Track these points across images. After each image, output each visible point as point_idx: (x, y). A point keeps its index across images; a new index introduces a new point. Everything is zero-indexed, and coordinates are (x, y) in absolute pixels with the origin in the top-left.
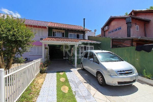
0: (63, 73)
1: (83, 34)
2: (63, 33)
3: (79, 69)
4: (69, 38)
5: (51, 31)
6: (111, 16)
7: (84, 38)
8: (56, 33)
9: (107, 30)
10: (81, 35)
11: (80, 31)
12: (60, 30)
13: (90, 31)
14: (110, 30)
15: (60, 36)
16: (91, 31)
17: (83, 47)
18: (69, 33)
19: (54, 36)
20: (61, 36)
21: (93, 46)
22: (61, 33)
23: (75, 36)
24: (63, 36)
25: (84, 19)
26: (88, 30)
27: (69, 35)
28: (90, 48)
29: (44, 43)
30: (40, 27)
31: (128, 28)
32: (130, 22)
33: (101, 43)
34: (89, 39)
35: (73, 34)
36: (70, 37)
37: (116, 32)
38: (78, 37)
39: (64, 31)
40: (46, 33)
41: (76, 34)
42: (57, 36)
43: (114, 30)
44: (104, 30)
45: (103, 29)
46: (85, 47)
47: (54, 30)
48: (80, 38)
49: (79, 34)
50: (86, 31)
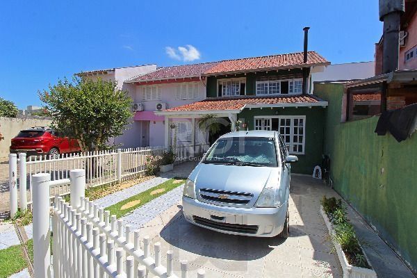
1: (302, 80)
2: (243, 85)
4: (257, 95)
7: (304, 90)
8: (224, 86)
9: (401, 49)
10: (295, 82)
12: (234, 79)
13: (327, 64)
14: (410, 46)
15: (235, 93)
17: (269, 120)
18: (257, 83)
19: (220, 95)
20: (238, 93)
21: (304, 117)
22: (238, 86)
23: (274, 88)
24: (242, 93)
25: (306, 29)
27: (257, 87)
33: (326, 103)
35: (268, 82)
36: (259, 93)
38: (285, 88)
39: (243, 80)
41: (279, 81)
42: (226, 95)
47: (222, 82)
48: (291, 91)
49: (290, 81)
50: (312, 68)
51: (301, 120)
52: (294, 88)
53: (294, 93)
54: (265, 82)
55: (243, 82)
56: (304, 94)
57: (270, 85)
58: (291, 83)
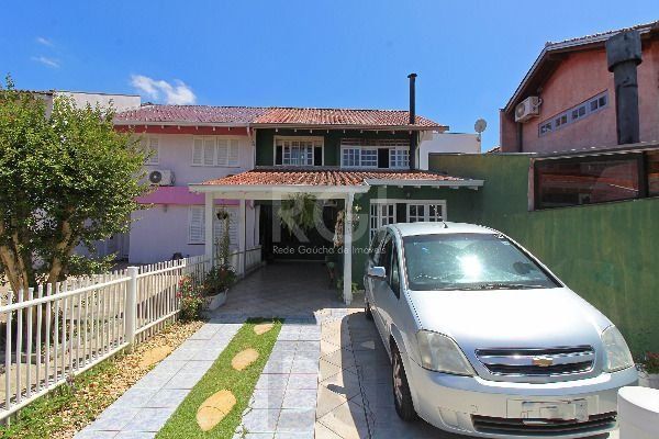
0: (271, 325)
1: (408, 148)
2: (318, 151)
3: (355, 310)
4: (342, 166)
5: (269, 146)
6: (548, 45)
7: (412, 163)
8: (287, 149)
9: (532, 118)
10: (398, 151)
11: (390, 132)
12: (305, 139)
13: (441, 129)
14: (546, 116)
15: (306, 162)
16: (447, 128)
17: (391, 207)
18: (343, 148)
19: (279, 161)
20: (310, 162)
21: (443, 203)
22: (310, 149)
23: (369, 158)
24: (318, 162)
25: (413, 77)
26: (432, 128)
27: (342, 154)
28: (427, 211)
29: (213, 193)
30: (222, 131)
31: (621, 90)
32: (628, 61)
33: (480, 183)
34: (432, 170)
35: (360, 148)
36: (346, 164)
37: (581, 121)
38: (383, 160)
39: (320, 141)
40: (247, 151)
41: (376, 148)
42: (290, 164)
43: (569, 115)
44: (517, 119)
45: (509, 114)
46: (401, 208)
47: (282, 141)
48: (393, 164)
49: (390, 148)
50: (421, 133)
51: (439, 208)
52: (396, 160)
53: (397, 167)
54: (355, 148)
55: (318, 145)
56: (413, 170)
57: (363, 152)
58: (393, 152)
